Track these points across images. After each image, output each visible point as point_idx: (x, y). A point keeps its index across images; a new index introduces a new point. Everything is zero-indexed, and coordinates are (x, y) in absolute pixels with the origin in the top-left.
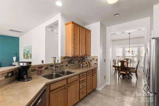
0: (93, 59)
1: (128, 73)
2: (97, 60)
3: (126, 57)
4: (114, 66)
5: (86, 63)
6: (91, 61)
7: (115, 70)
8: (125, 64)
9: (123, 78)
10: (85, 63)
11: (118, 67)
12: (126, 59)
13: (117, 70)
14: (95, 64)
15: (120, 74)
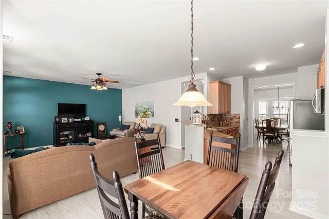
0: (234, 117)
1: (276, 135)
2: (239, 118)
3: (274, 115)
4: (256, 127)
5: (227, 121)
6: (231, 119)
7: (258, 133)
8: (272, 124)
9: (270, 143)
10: (225, 121)
11: (263, 128)
12: (274, 118)
13: (260, 133)
14: (237, 122)
15: (265, 137)
